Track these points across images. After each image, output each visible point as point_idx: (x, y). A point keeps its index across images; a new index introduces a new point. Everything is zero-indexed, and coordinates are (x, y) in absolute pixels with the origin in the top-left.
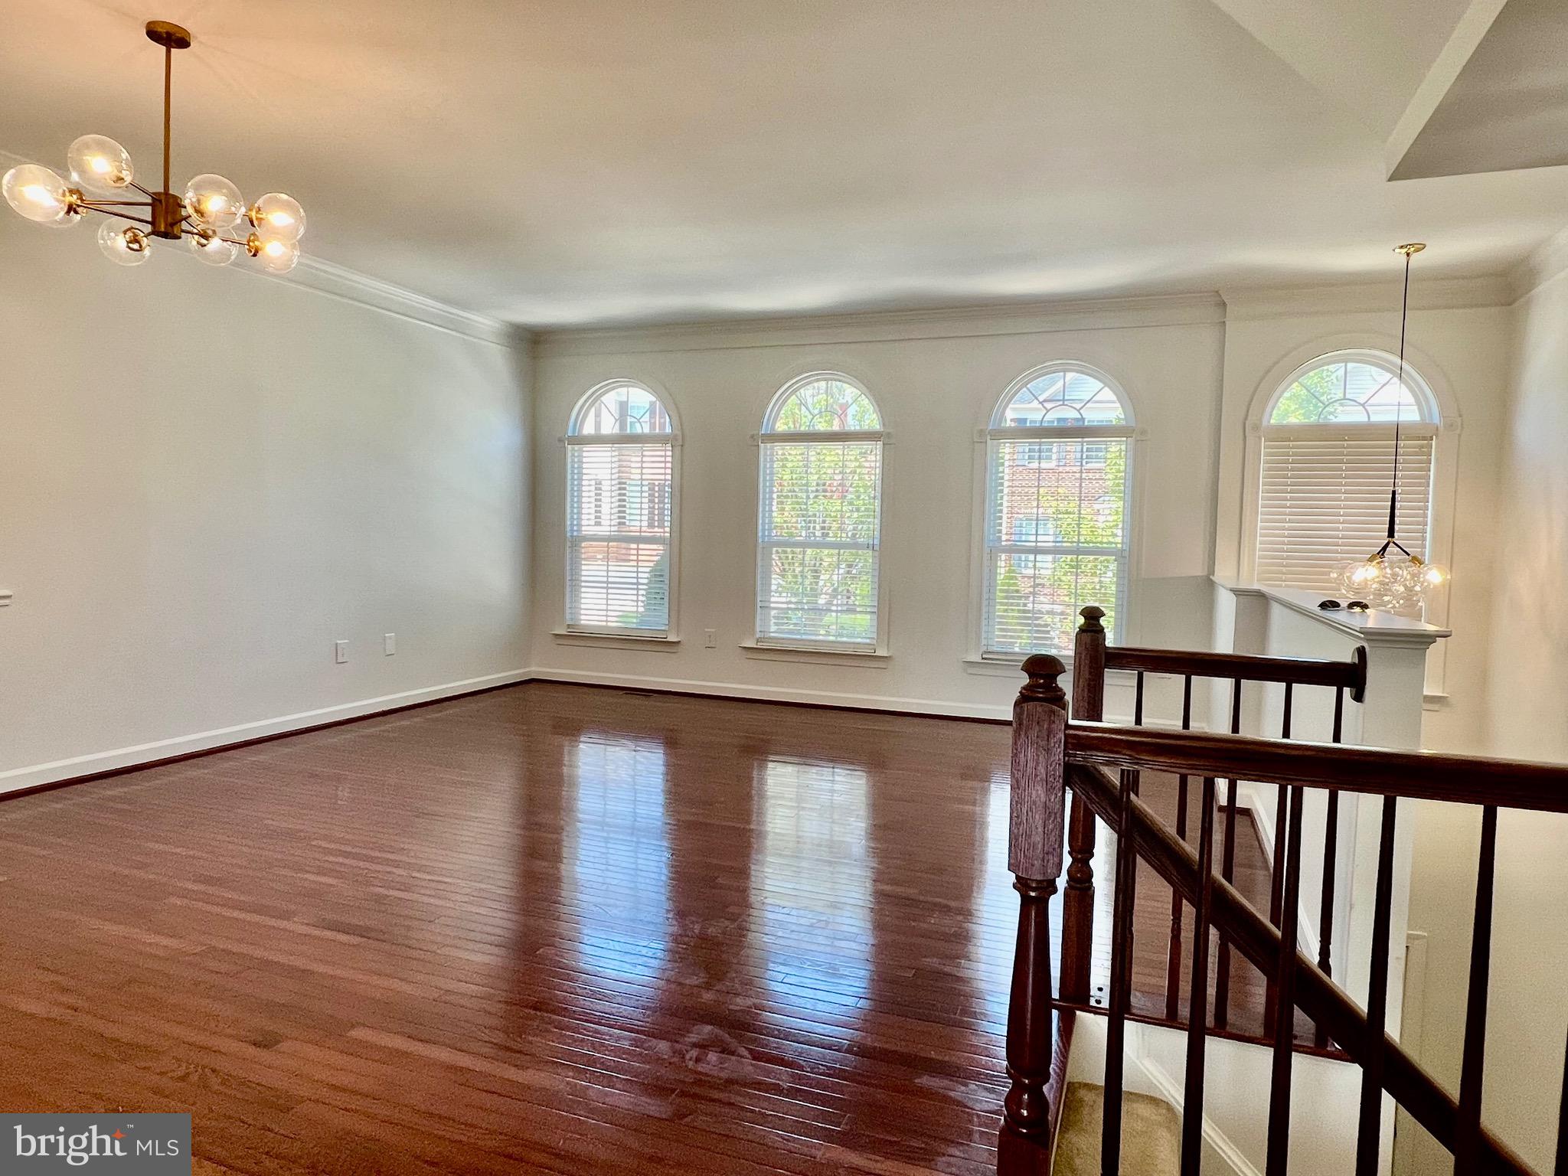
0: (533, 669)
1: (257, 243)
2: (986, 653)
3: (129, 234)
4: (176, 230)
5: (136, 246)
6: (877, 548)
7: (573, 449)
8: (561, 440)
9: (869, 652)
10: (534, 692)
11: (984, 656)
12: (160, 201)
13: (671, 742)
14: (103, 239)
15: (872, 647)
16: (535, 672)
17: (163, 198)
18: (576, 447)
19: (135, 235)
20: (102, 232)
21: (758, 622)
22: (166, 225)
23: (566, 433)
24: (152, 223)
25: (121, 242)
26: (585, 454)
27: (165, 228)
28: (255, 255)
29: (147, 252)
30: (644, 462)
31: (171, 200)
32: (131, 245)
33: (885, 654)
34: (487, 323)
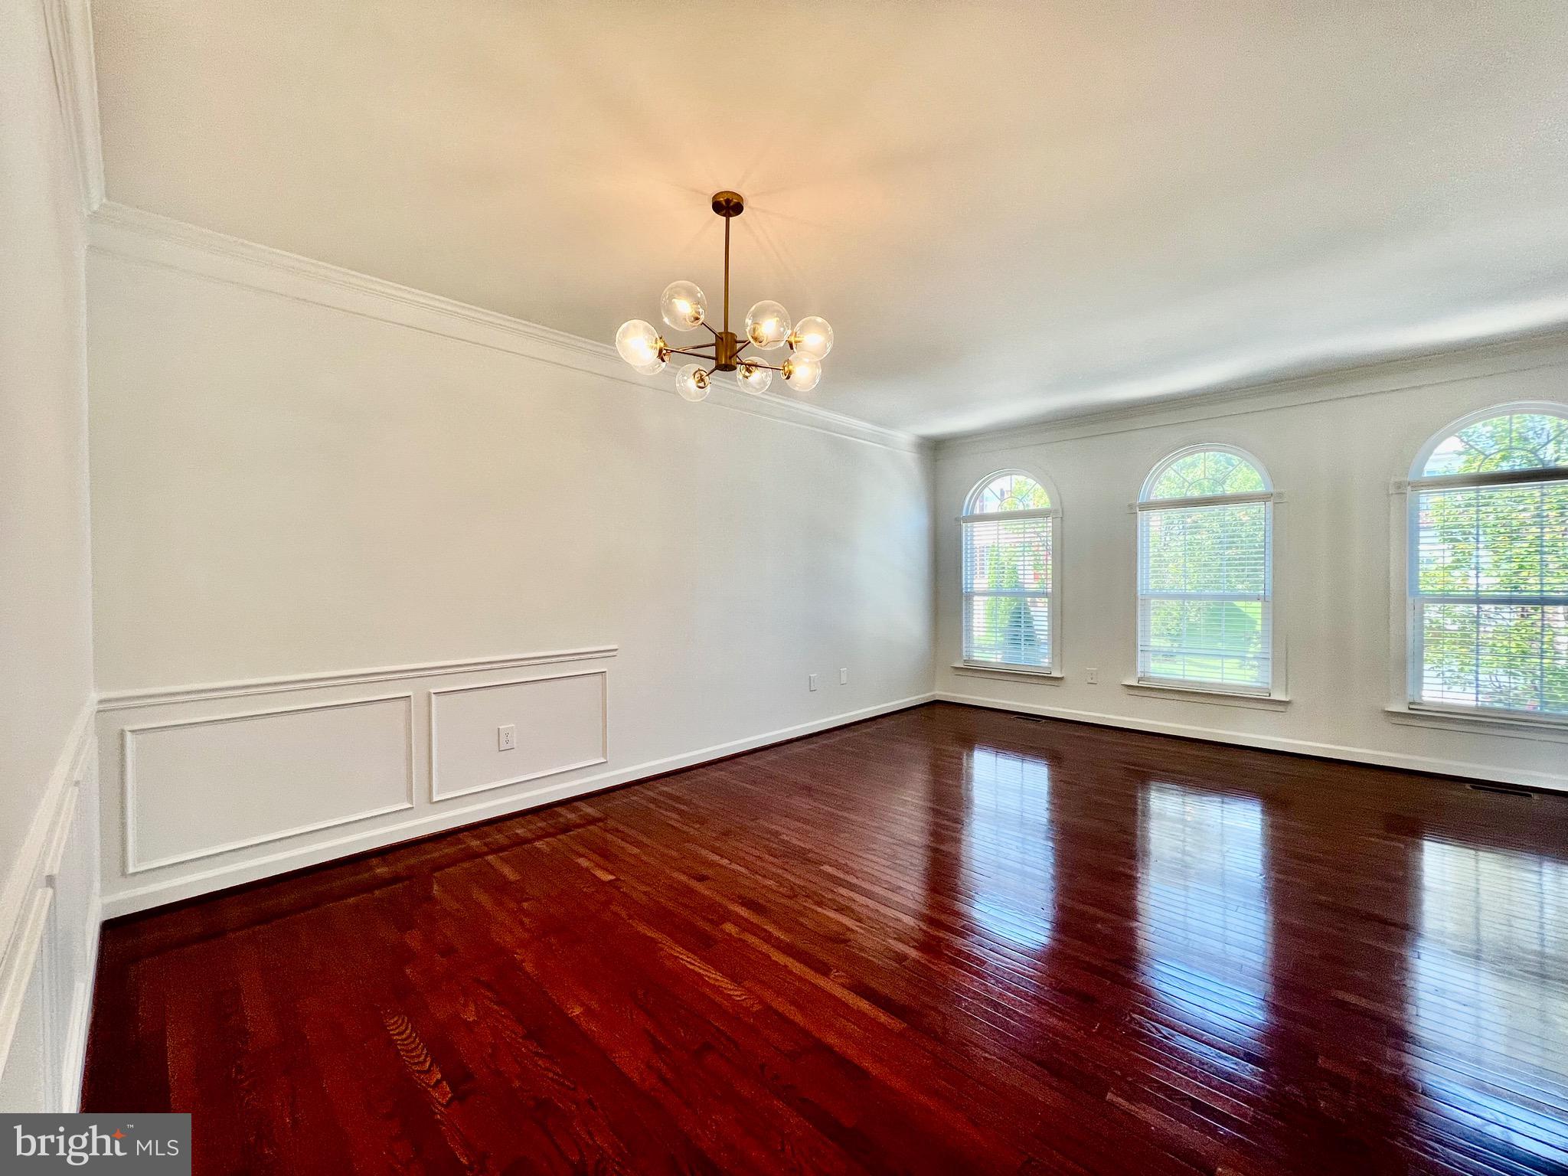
0: (937, 692)
1: (791, 367)
2: (1411, 703)
3: (697, 375)
4: (733, 362)
5: (702, 384)
6: (1269, 599)
7: (966, 526)
8: (957, 520)
9: (1264, 696)
10: (938, 710)
11: (1411, 707)
12: (722, 339)
13: (1054, 759)
14: (679, 382)
15: (1267, 691)
16: (940, 695)
17: (724, 335)
18: (969, 524)
19: (702, 376)
20: (679, 377)
21: (1139, 664)
22: (726, 357)
23: (961, 514)
24: (716, 359)
25: (692, 383)
26: (975, 530)
27: (726, 361)
28: (788, 378)
29: (708, 389)
30: (1027, 533)
31: (729, 337)
32: (699, 384)
33: (1283, 698)
34: (905, 437)
